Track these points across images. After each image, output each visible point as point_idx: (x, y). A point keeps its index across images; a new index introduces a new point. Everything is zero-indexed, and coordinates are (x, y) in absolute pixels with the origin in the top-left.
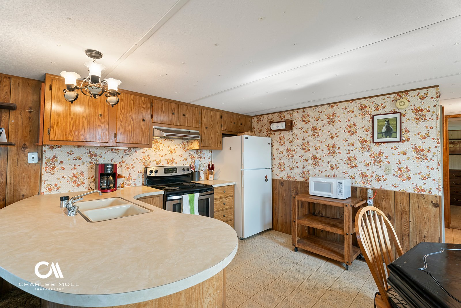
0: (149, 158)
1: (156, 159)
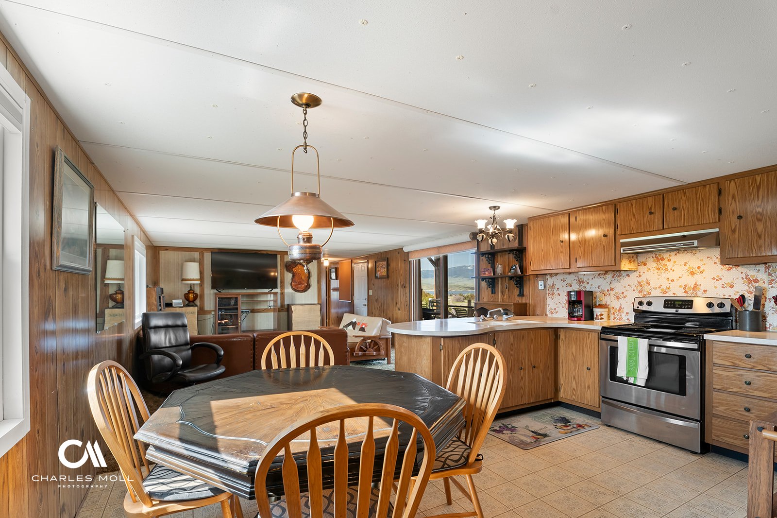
0: (649, 284)
1: (661, 285)
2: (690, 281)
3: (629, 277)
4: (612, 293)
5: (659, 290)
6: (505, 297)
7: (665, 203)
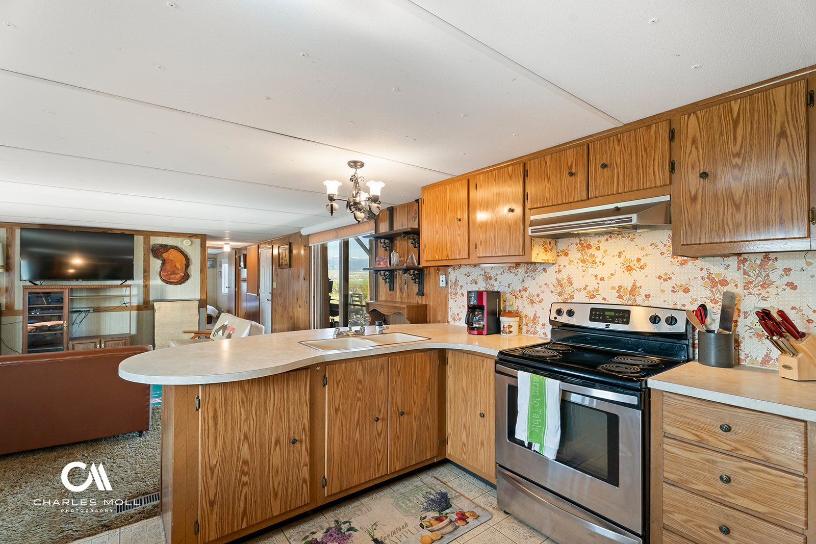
0: (571, 283)
1: (587, 286)
2: (627, 281)
3: (546, 272)
4: (525, 294)
5: (584, 293)
6: (404, 296)
7: (591, 157)
